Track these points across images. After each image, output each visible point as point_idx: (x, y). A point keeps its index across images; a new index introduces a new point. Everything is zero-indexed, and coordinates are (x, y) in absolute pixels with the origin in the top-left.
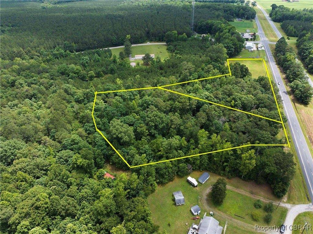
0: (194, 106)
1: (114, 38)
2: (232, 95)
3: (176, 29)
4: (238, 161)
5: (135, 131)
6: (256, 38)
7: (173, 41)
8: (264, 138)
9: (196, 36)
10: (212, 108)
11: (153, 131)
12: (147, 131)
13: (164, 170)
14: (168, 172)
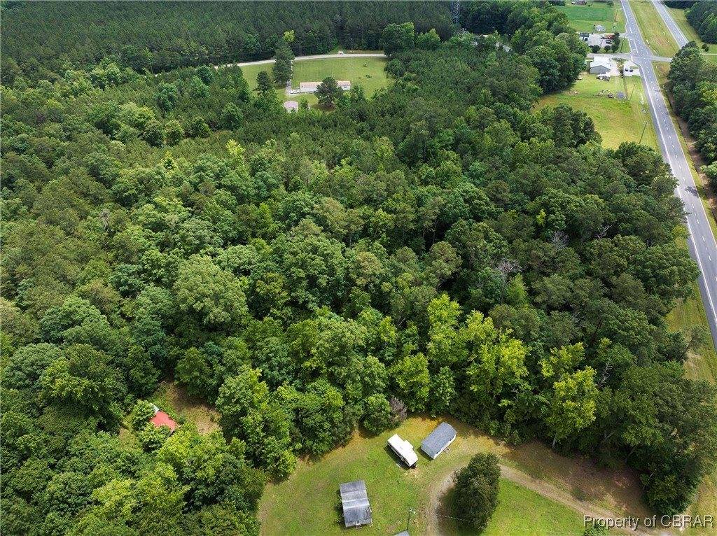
0: (427, 223)
1: (252, 39)
2: (541, 194)
3: (412, 18)
4: (542, 398)
5: (251, 292)
6: (620, 45)
7: (401, 49)
8: (627, 329)
9: (465, 36)
10: (479, 231)
11: (302, 294)
12: (284, 294)
13: (318, 417)
14: (331, 421)
